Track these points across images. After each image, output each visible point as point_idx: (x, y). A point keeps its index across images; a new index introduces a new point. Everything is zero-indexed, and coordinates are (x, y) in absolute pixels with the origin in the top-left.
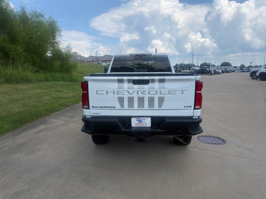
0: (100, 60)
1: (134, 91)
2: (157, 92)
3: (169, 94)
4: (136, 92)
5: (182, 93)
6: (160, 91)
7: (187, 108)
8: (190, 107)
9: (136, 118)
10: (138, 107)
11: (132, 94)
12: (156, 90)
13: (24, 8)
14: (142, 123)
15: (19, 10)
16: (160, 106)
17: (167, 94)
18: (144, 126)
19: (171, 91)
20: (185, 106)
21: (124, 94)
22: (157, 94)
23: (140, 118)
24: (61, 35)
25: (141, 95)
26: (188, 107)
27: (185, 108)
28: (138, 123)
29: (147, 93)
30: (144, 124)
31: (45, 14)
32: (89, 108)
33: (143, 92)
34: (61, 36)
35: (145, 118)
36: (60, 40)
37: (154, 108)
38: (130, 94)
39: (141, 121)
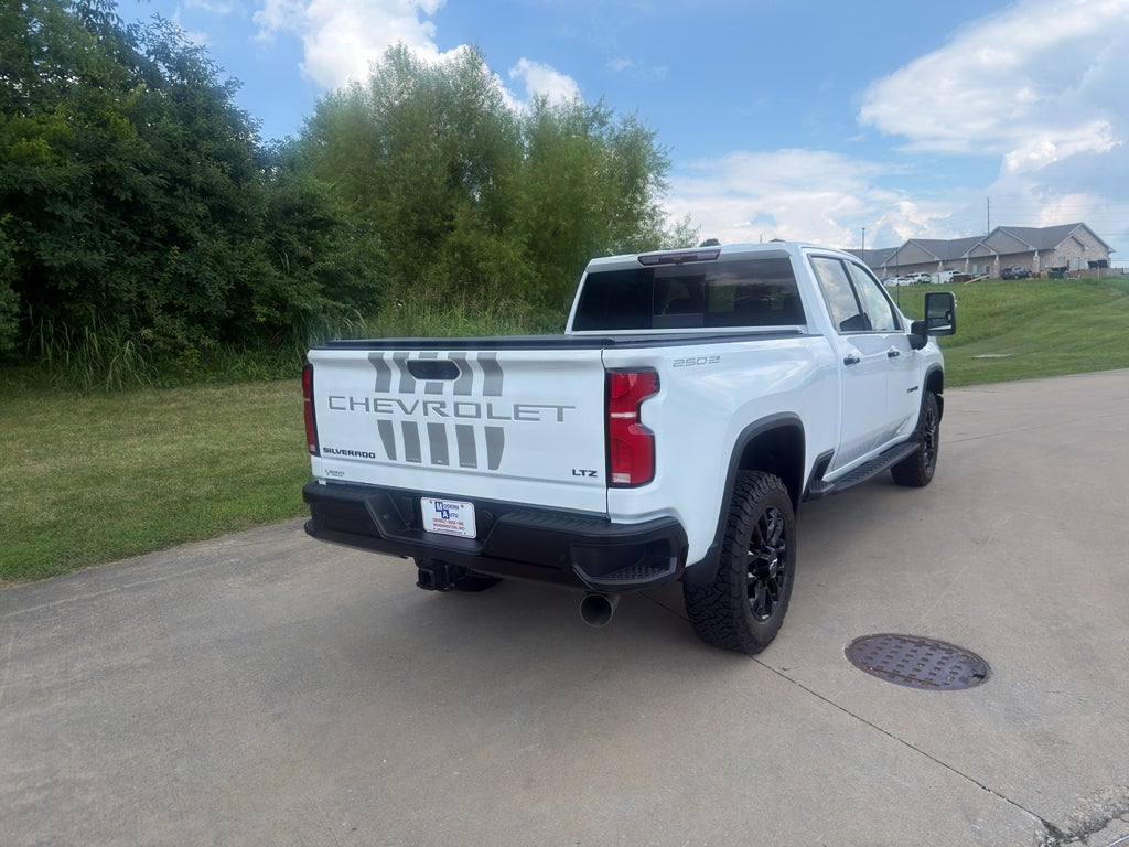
0: (966, 255)
1: (417, 402)
2: (478, 407)
3: (517, 417)
4: (420, 405)
5: (560, 419)
6: (489, 406)
7: (580, 479)
8: (593, 474)
9: (434, 500)
10: (434, 462)
11: (411, 413)
12: (475, 402)
13: (544, 102)
14: (452, 522)
15: (530, 114)
16: (494, 461)
17: (509, 418)
18: (456, 532)
19: (521, 408)
20: (574, 471)
21: (391, 412)
22: (478, 415)
23: (446, 502)
24: (665, 180)
25: (435, 418)
26: (583, 472)
27: (575, 479)
28: (440, 521)
29: (450, 409)
30: (458, 526)
31: (609, 114)
32: (317, 453)
33: (438, 405)
34: (663, 186)
35: (458, 504)
36: (658, 203)
37: (476, 467)
38: (406, 412)
39: (447, 511)
